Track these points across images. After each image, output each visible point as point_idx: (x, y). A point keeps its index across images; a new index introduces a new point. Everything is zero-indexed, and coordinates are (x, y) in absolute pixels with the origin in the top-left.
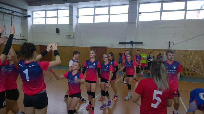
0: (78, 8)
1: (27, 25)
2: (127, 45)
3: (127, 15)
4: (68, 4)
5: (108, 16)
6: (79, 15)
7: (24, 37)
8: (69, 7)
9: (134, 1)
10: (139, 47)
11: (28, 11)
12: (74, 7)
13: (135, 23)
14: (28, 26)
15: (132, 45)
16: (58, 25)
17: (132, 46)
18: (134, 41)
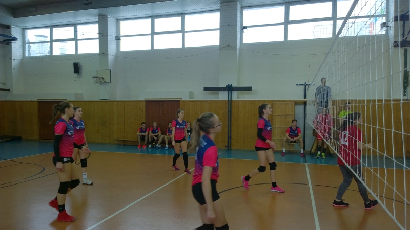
0: (118, 20)
1: (11, 59)
2: (221, 93)
3: (219, 31)
4: (96, 11)
5: (181, 34)
6: (122, 34)
7: (4, 84)
8: (97, 18)
9: (230, 3)
10: (246, 97)
11: (12, 29)
12: (108, 16)
13: (235, 48)
14: (13, 61)
15: (230, 92)
16: (77, 55)
17: (230, 96)
18: (235, 85)
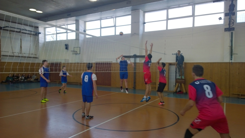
0: (85, 22)
1: (39, 42)
2: (131, 59)
3: (131, 26)
4: (74, 18)
5: (114, 28)
6: (87, 29)
7: (36, 55)
8: (75, 21)
9: (136, 11)
11: (39, 28)
12: (80, 20)
13: (138, 34)
14: (39, 44)
15: (135, 58)
16: (67, 40)
17: (135, 60)
18: (138, 54)
